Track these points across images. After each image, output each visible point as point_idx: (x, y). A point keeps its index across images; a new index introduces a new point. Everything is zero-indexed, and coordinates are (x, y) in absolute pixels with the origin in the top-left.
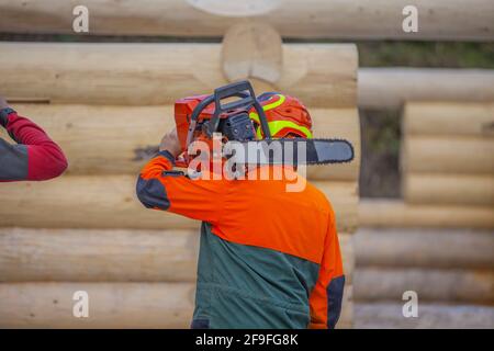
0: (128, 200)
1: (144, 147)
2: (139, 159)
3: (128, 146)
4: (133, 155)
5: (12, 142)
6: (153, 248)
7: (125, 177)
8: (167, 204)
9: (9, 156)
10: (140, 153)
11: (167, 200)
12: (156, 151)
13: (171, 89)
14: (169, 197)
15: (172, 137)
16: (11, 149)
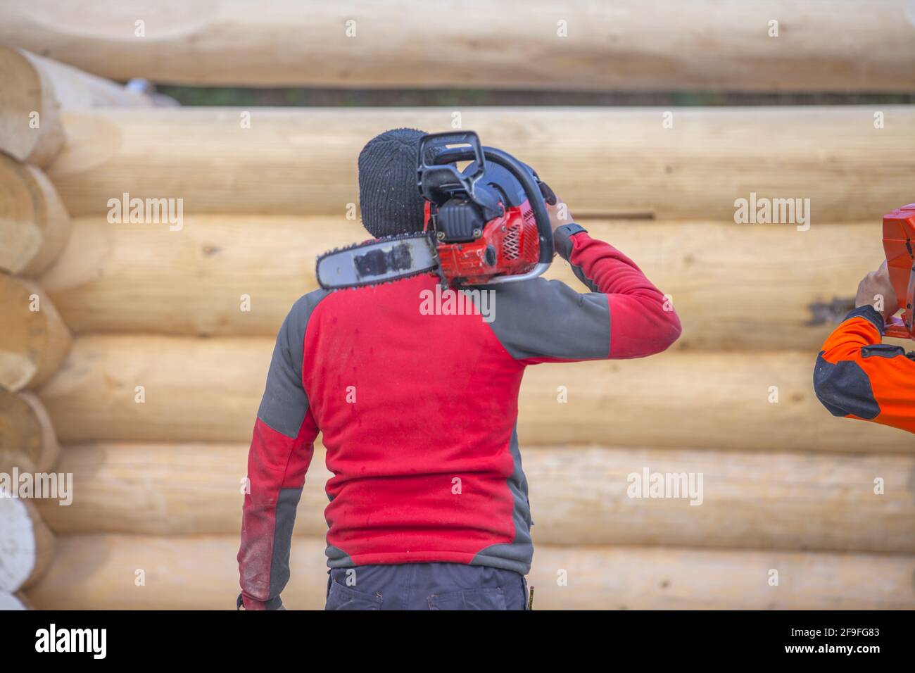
0: (797, 398)
1: (828, 299)
2: (817, 322)
3: (797, 297)
4: (806, 315)
5: (579, 288)
6: (846, 489)
7: (793, 356)
8: (871, 408)
9: (576, 316)
10: (820, 311)
11: (872, 402)
12: (849, 308)
13: (878, 191)
14: (876, 396)
15: (878, 279)
16: (579, 302)
